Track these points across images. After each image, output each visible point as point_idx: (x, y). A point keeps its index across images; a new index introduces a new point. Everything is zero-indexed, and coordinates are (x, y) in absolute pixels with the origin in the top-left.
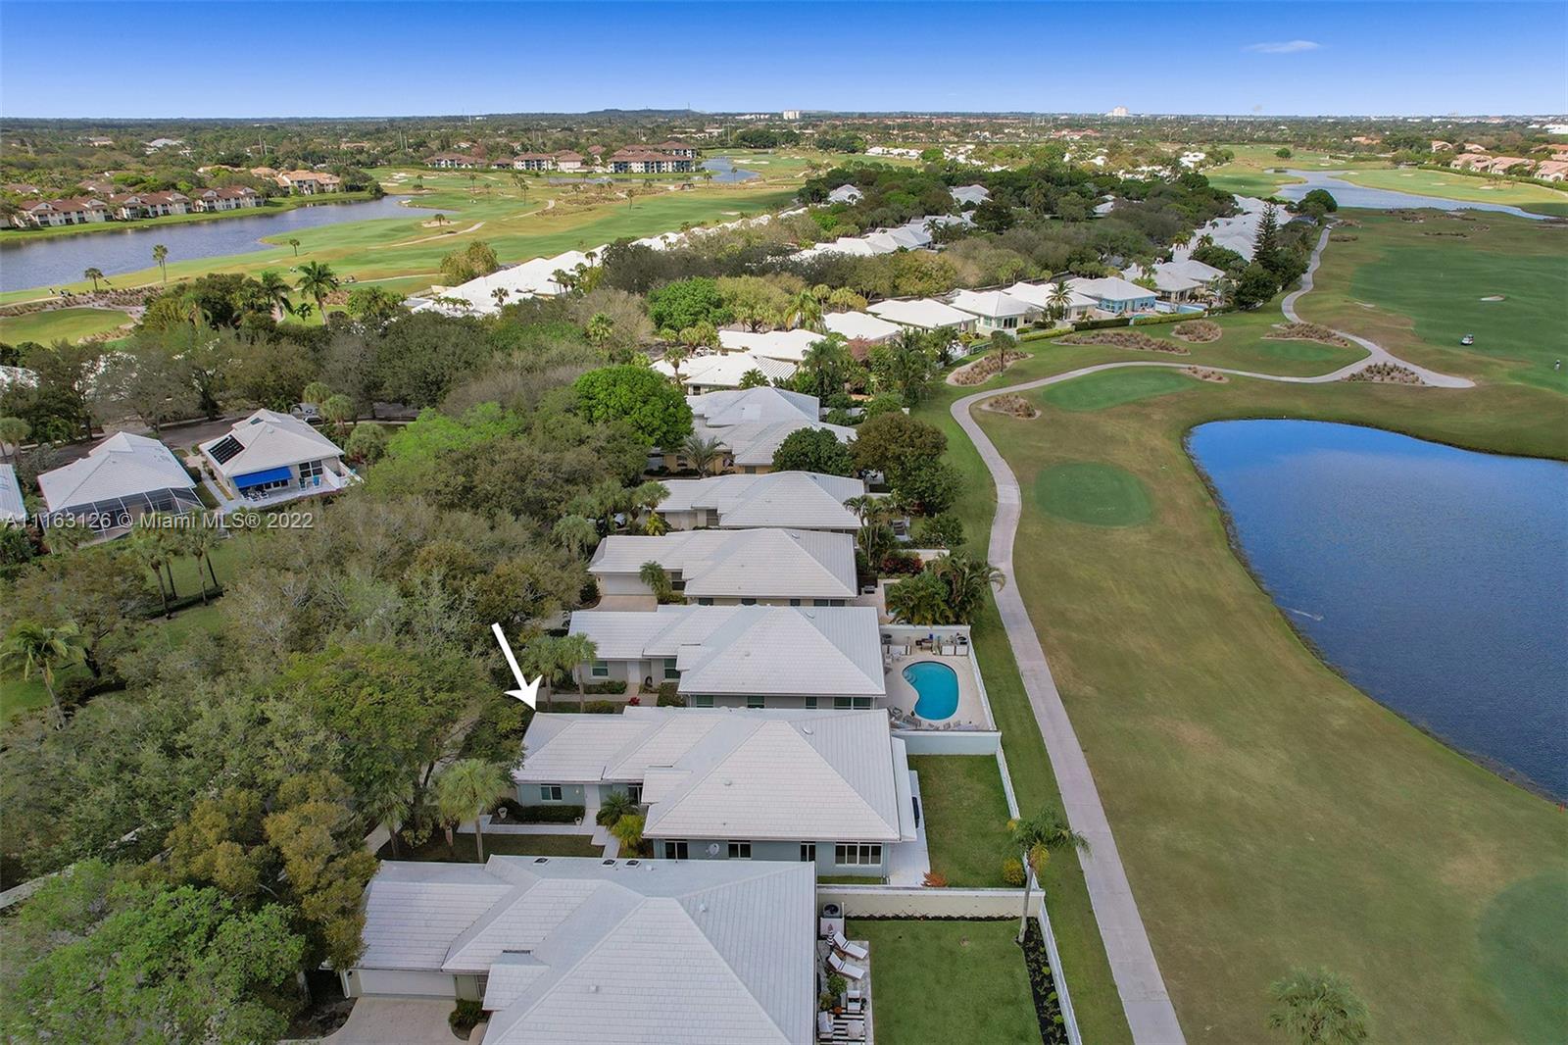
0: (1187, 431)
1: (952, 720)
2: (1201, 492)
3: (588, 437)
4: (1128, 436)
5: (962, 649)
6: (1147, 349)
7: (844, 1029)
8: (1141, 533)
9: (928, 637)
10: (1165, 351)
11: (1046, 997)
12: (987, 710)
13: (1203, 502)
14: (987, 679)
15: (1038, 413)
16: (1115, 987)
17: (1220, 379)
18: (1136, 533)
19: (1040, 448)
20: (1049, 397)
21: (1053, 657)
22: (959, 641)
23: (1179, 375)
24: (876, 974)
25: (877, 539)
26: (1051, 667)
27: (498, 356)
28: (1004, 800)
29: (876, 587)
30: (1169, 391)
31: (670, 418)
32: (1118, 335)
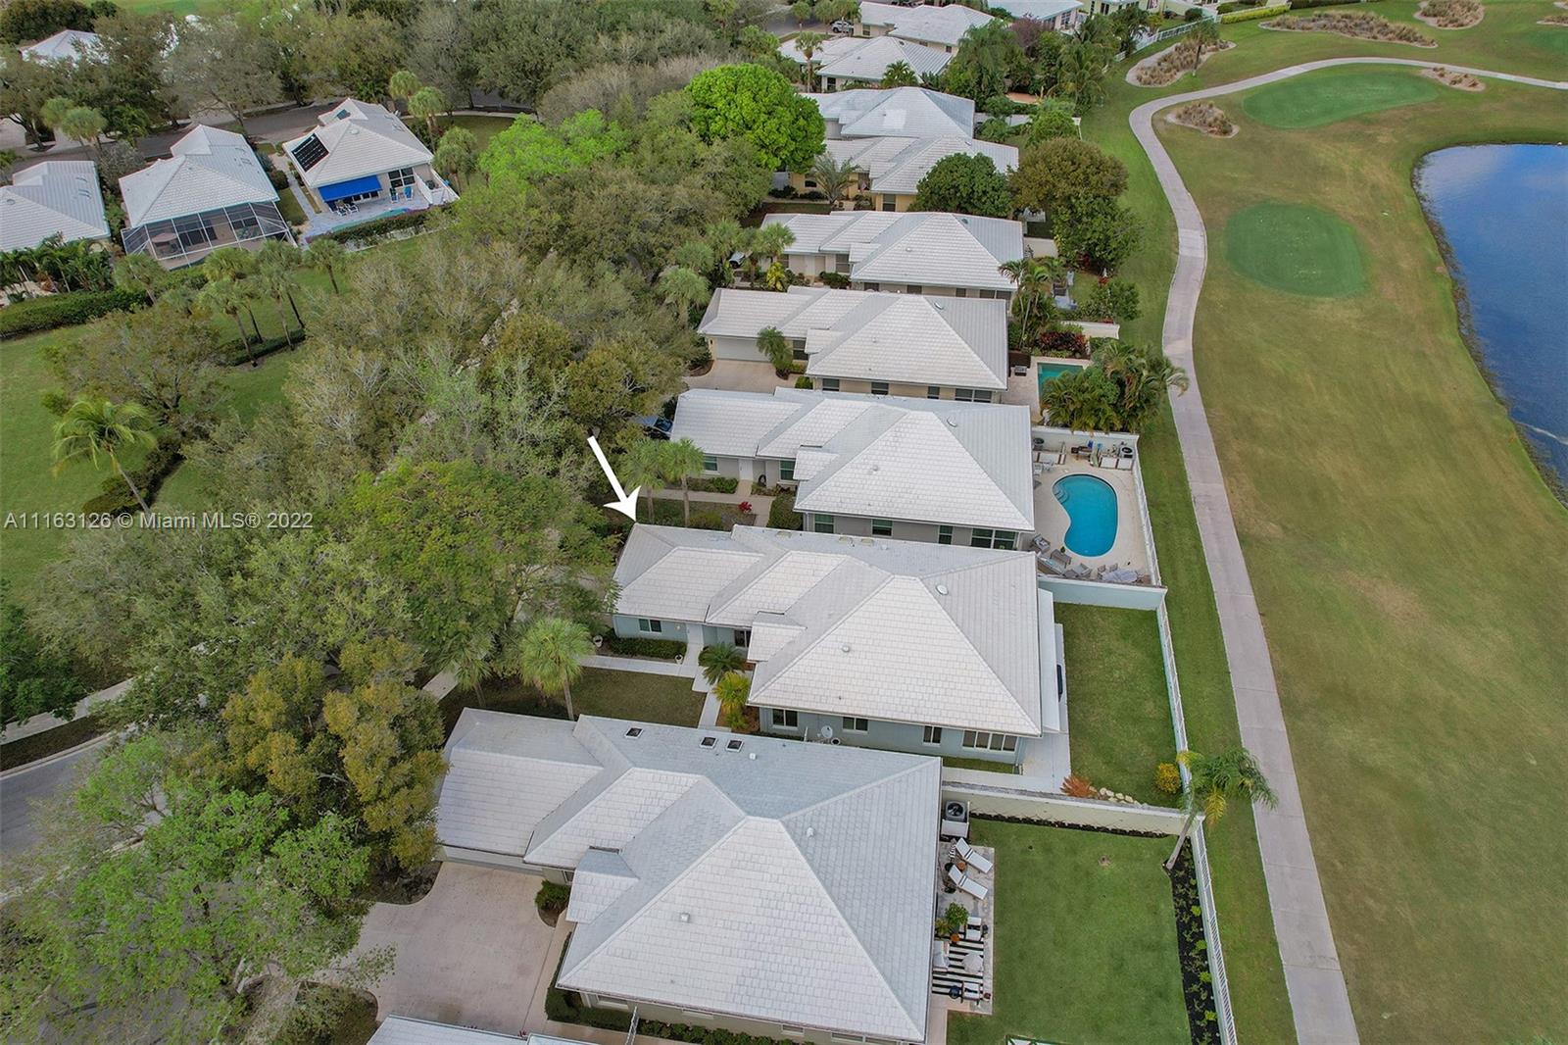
0: (1419, 162)
1: (1107, 559)
2: (1430, 251)
3: (702, 160)
4: (1346, 167)
5: (1125, 463)
6: (1381, 38)
7: (961, 960)
8: (1351, 307)
9: (1087, 445)
10: (1404, 42)
11: (1193, 946)
12: (1150, 550)
13: (1432, 265)
14: (1153, 505)
15: (1236, 129)
16: (1275, 944)
17: (1474, 85)
18: (1345, 307)
19: (1234, 181)
20: (1249, 108)
21: (1233, 479)
22: (1123, 453)
23: (1419, 79)
24: (1000, 893)
25: (1035, 311)
26: (1230, 493)
27: (604, 41)
28: (1162, 675)
29: (1029, 367)
30: (1404, 103)
31: (799, 133)
32: (1346, 17)
